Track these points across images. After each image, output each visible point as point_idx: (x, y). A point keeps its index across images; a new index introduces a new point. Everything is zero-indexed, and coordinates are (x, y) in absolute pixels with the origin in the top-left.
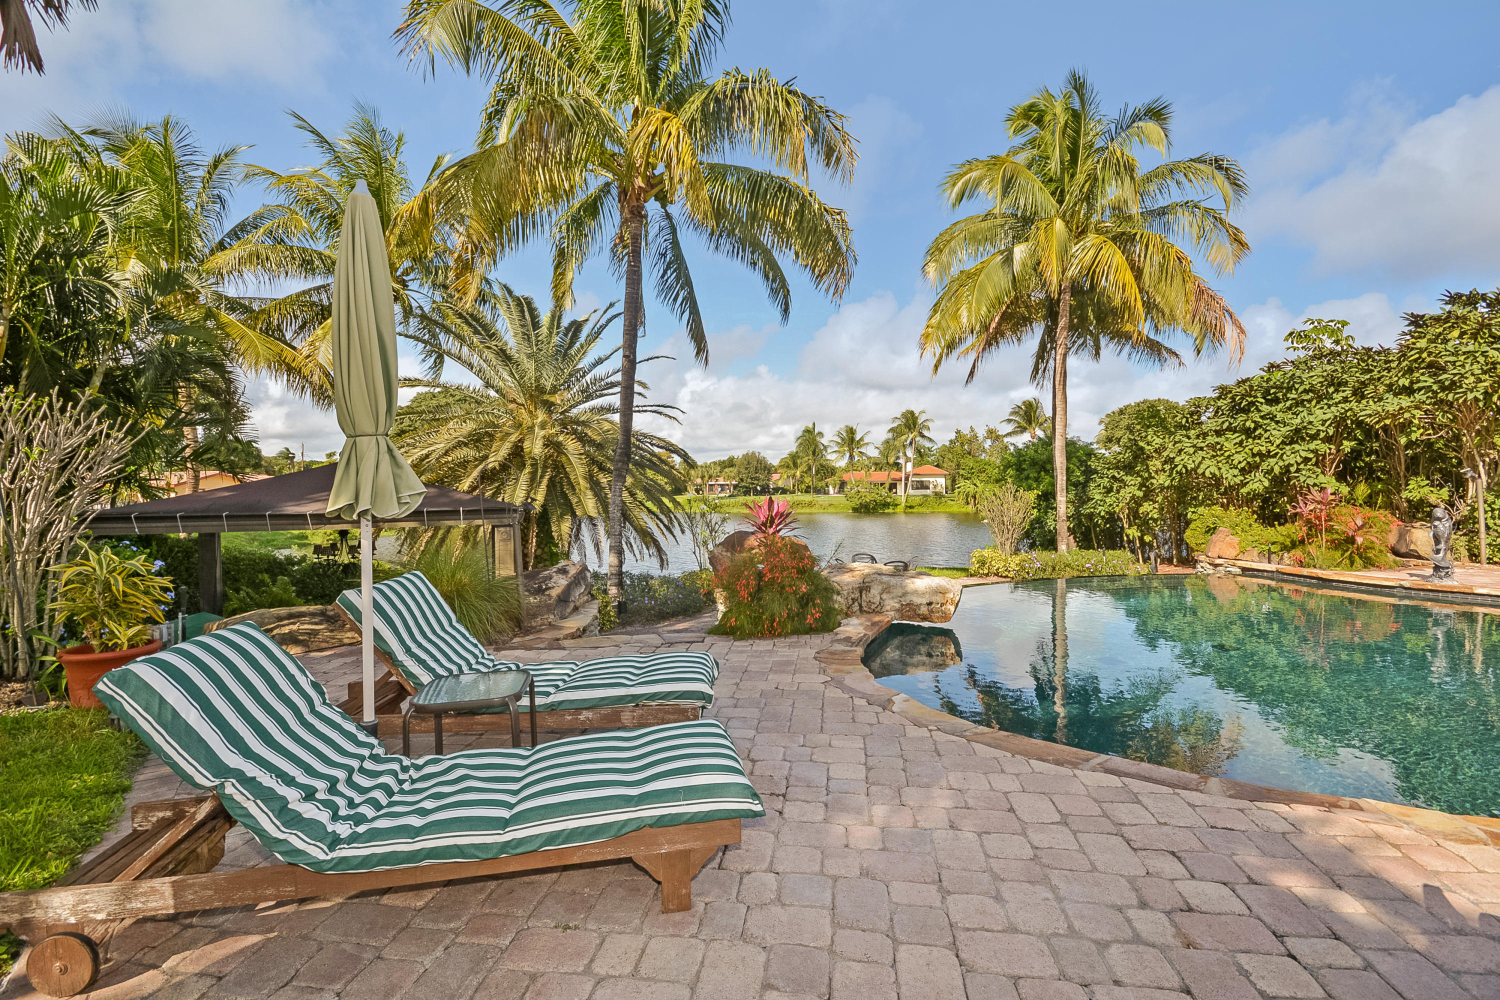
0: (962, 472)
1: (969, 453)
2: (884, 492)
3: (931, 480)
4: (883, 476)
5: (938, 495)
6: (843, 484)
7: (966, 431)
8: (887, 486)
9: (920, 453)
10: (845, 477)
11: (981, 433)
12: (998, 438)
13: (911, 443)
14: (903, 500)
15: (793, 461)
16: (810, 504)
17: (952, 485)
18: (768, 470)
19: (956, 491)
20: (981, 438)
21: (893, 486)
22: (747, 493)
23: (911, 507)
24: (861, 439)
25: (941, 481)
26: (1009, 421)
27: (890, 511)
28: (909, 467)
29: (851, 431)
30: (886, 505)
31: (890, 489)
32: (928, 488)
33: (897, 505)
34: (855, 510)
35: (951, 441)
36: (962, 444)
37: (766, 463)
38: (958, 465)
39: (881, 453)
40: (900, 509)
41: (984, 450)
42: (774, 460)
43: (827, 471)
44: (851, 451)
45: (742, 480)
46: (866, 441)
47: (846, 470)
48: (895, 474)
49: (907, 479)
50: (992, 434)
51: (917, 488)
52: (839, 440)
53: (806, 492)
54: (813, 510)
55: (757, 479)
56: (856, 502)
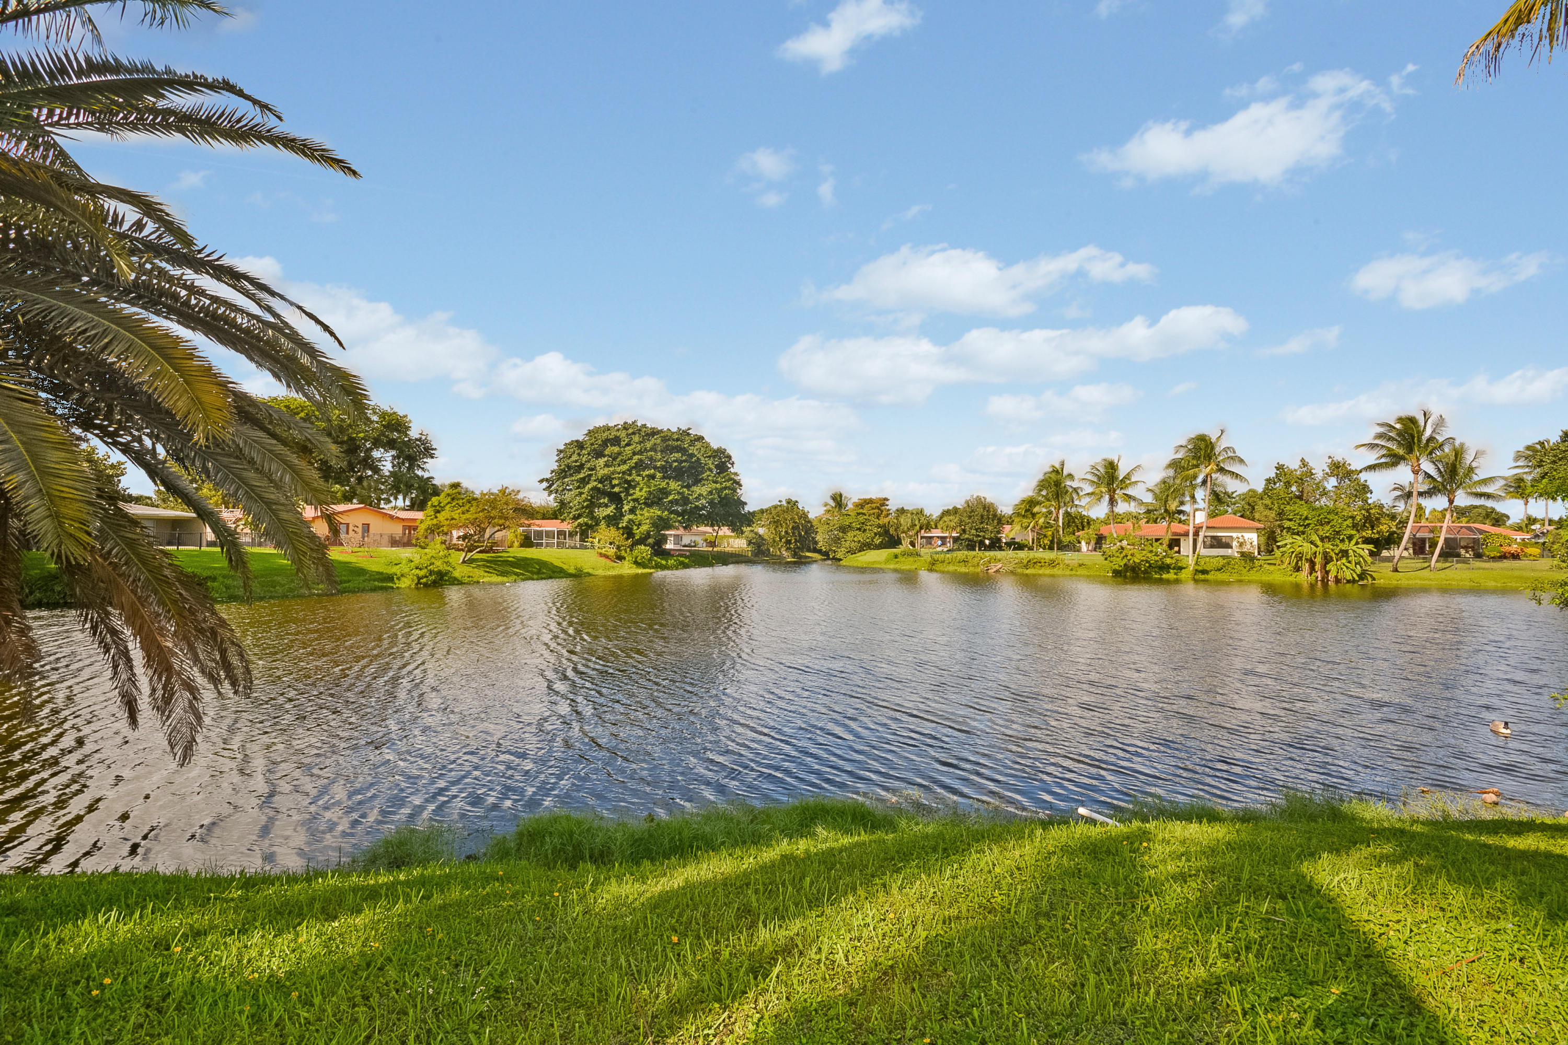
0: (1287, 524)
1: (1300, 498)
2: (1161, 549)
3: (1234, 535)
4: (1162, 529)
5: (1247, 557)
6: (1100, 539)
7: (1293, 464)
8: (1166, 542)
9: (1218, 498)
10: (1104, 530)
11: (1319, 467)
12: (1349, 474)
13: (1204, 482)
14: (1191, 561)
15: (1028, 508)
16: (1052, 564)
17: (1270, 541)
18: (1000, 520)
19: (1278, 553)
20: (1319, 475)
21: (1174, 543)
22: (971, 547)
23: (1204, 572)
24: (1128, 477)
25: (1252, 538)
26: (1372, 446)
27: (1171, 576)
28: (1200, 518)
29: (1111, 467)
30: (1165, 568)
31: (1171, 546)
32: (1228, 546)
33: (1181, 568)
34: (1117, 573)
35: (1268, 481)
36: (1288, 484)
37: (995, 510)
38: (1281, 514)
39: (1156, 497)
40: (1184, 575)
41: (1324, 493)
42: (1006, 508)
43: (1077, 523)
44: (1112, 493)
45: (964, 531)
46: (1133, 479)
47: (1106, 522)
48: (1177, 527)
49: (1196, 534)
50: (1338, 468)
51: (1212, 546)
52: (1095, 480)
53: (1051, 548)
54: (1055, 571)
55: (982, 530)
56: (1119, 563)
